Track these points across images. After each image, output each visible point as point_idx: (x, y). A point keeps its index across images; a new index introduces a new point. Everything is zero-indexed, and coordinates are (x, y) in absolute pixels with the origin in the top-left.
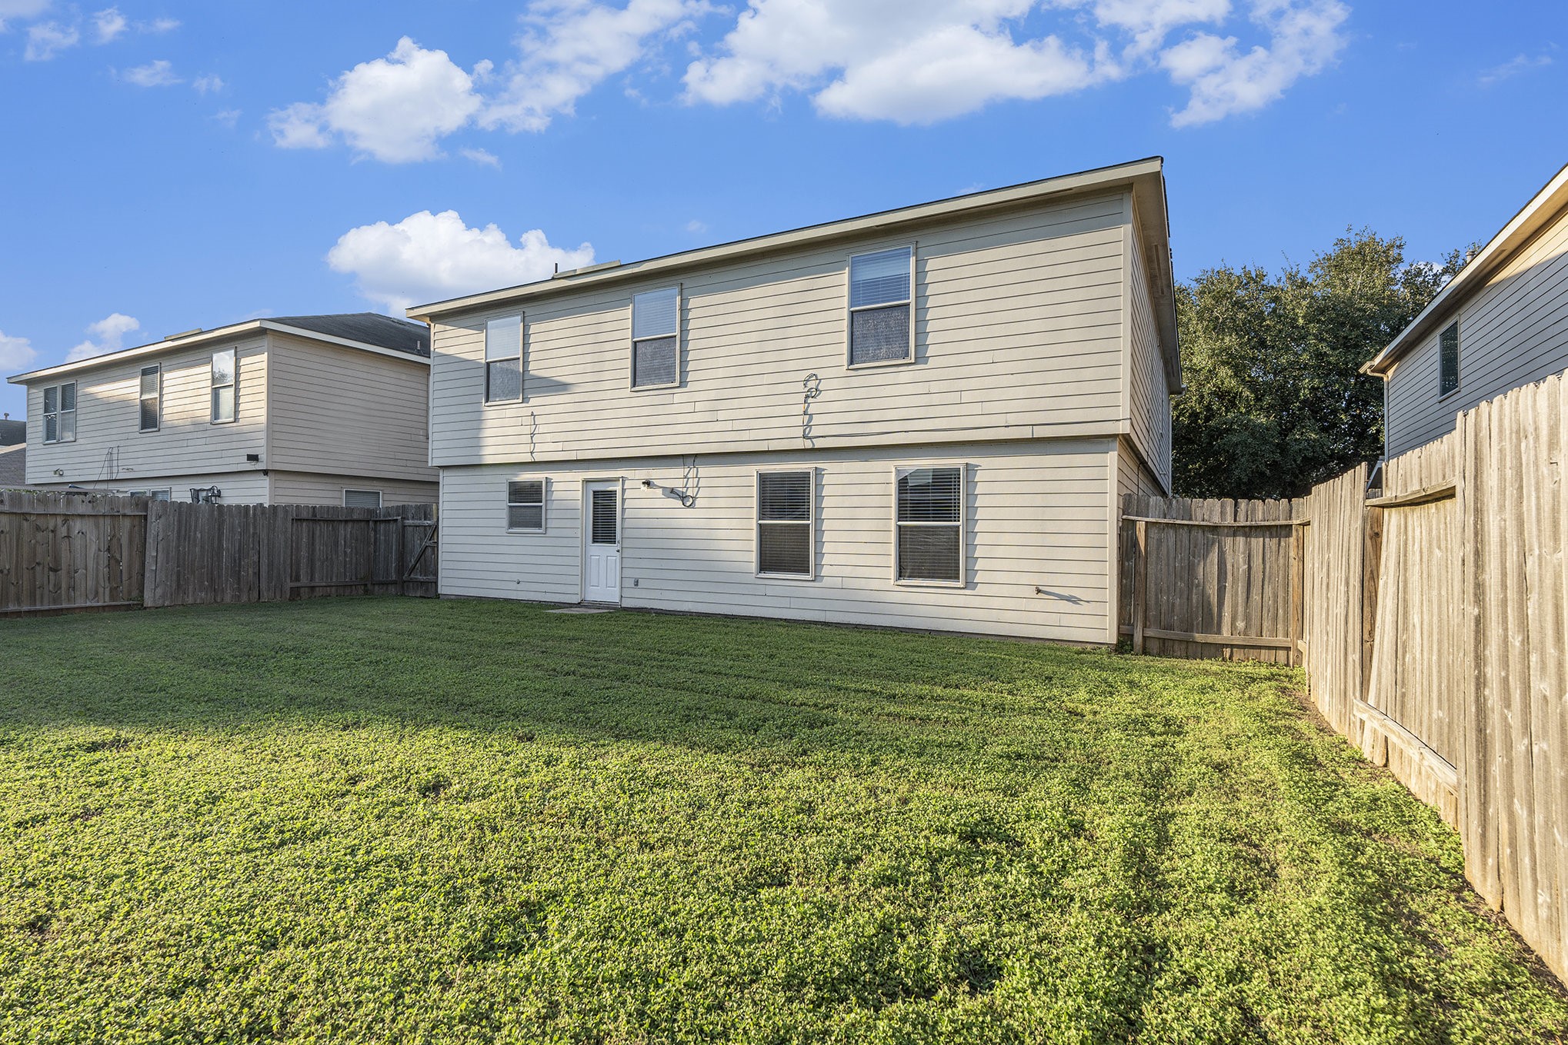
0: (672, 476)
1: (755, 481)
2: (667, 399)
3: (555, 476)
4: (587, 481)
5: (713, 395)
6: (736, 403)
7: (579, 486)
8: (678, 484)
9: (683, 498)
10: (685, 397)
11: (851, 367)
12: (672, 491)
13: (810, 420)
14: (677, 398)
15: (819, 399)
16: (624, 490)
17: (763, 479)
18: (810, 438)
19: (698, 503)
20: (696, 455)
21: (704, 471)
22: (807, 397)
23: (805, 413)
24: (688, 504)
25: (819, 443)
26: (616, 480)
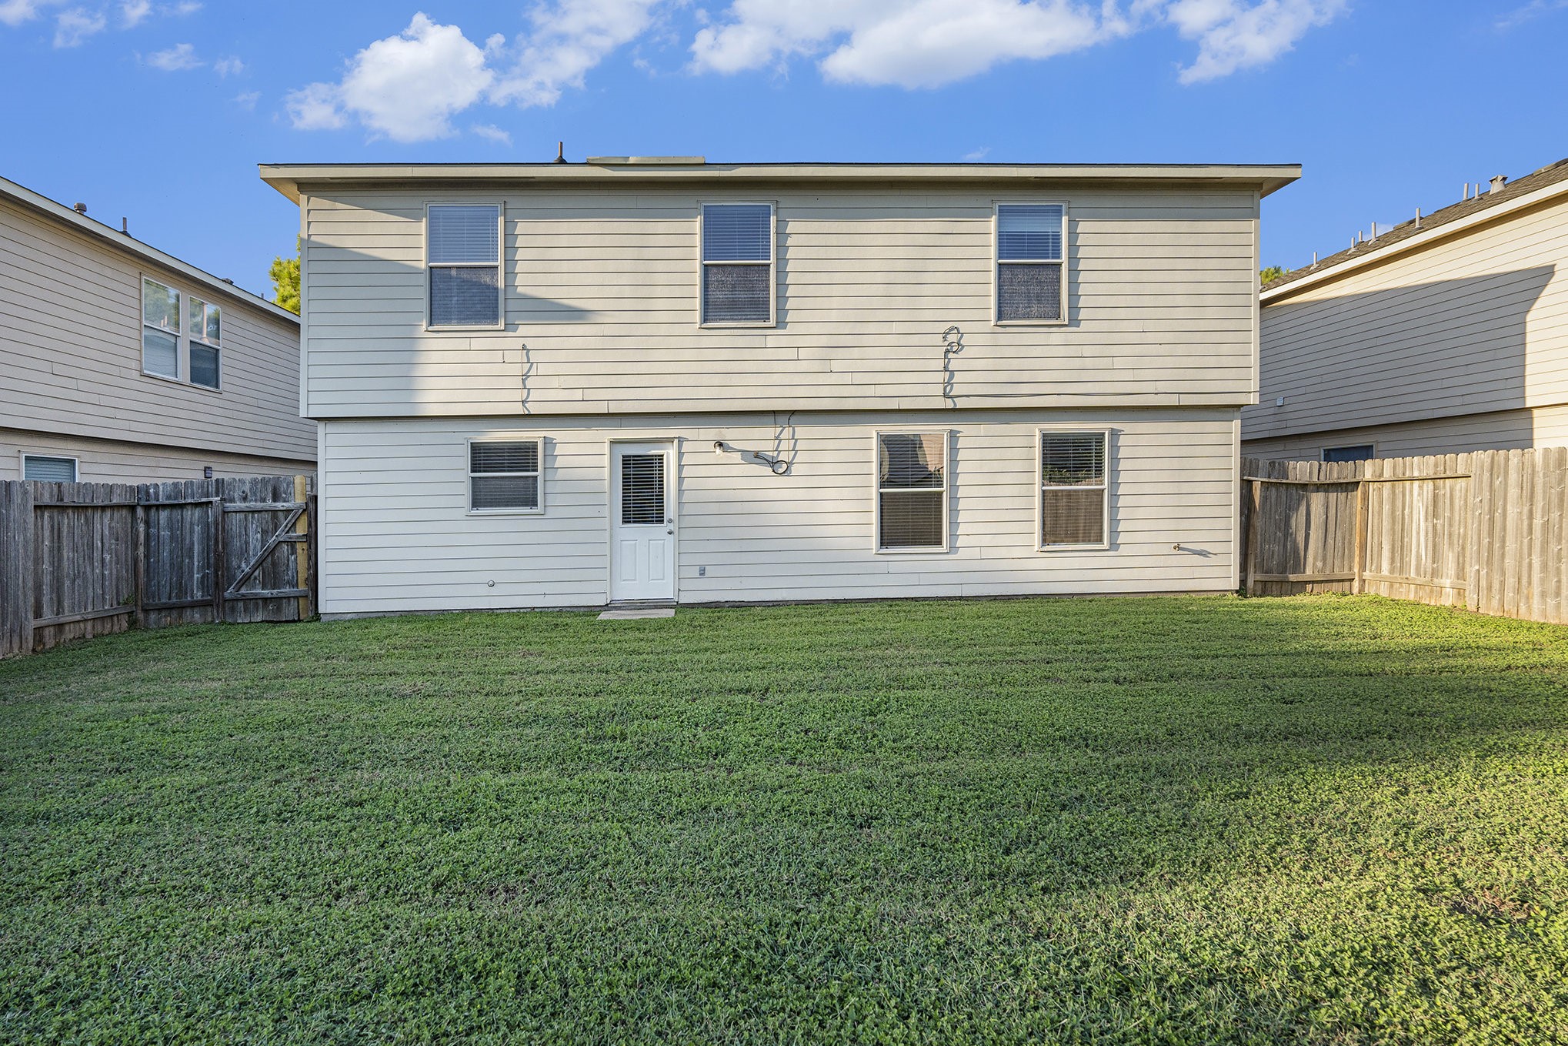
0: (757, 437)
1: (875, 444)
2: (758, 341)
3: (558, 434)
4: (613, 442)
5: (824, 341)
6: (855, 353)
7: (607, 446)
8: (767, 448)
9: (773, 463)
10: (784, 341)
11: (999, 323)
12: (757, 455)
13: (951, 377)
14: (771, 341)
15: (961, 354)
16: (681, 454)
17: (887, 441)
18: (951, 397)
19: (794, 469)
20: (793, 412)
21: (801, 431)
22: (947, 351)
23: (946, 369)
24: (781, 471)
25: (961, 403)
26: (671, 440)
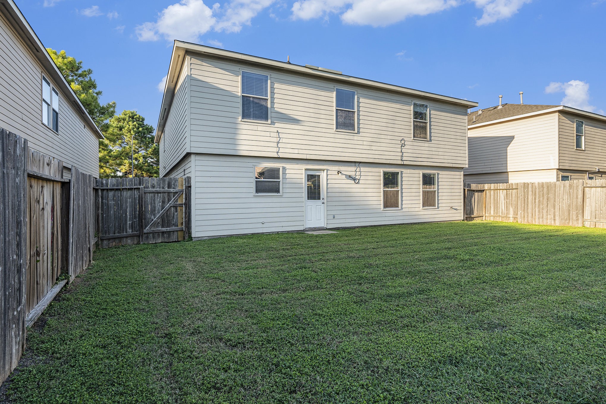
0: (350, 170)
1: (382, 174)
2: (351, 137)
3: (288, 166)
4: (306, 170)
5: (370, 139)
6: (378, 144)
7: (304, 170)
8: (352, 174)
9: (354, 179)
10: (359, 138)
11: (414, 139)
12: (350, 176)
13: (403, 154)
14: (356, 138)
15: (405, 147)
16: (327, 175)
17: (385, 174)
18: (403, 161)
19: (361, 182)
20: (360, 162)
21: (363, 169)
22: (402, 146)
23: (401, 152)
24: (357, 182)
25: (405, 163)
26: (324, 170)
